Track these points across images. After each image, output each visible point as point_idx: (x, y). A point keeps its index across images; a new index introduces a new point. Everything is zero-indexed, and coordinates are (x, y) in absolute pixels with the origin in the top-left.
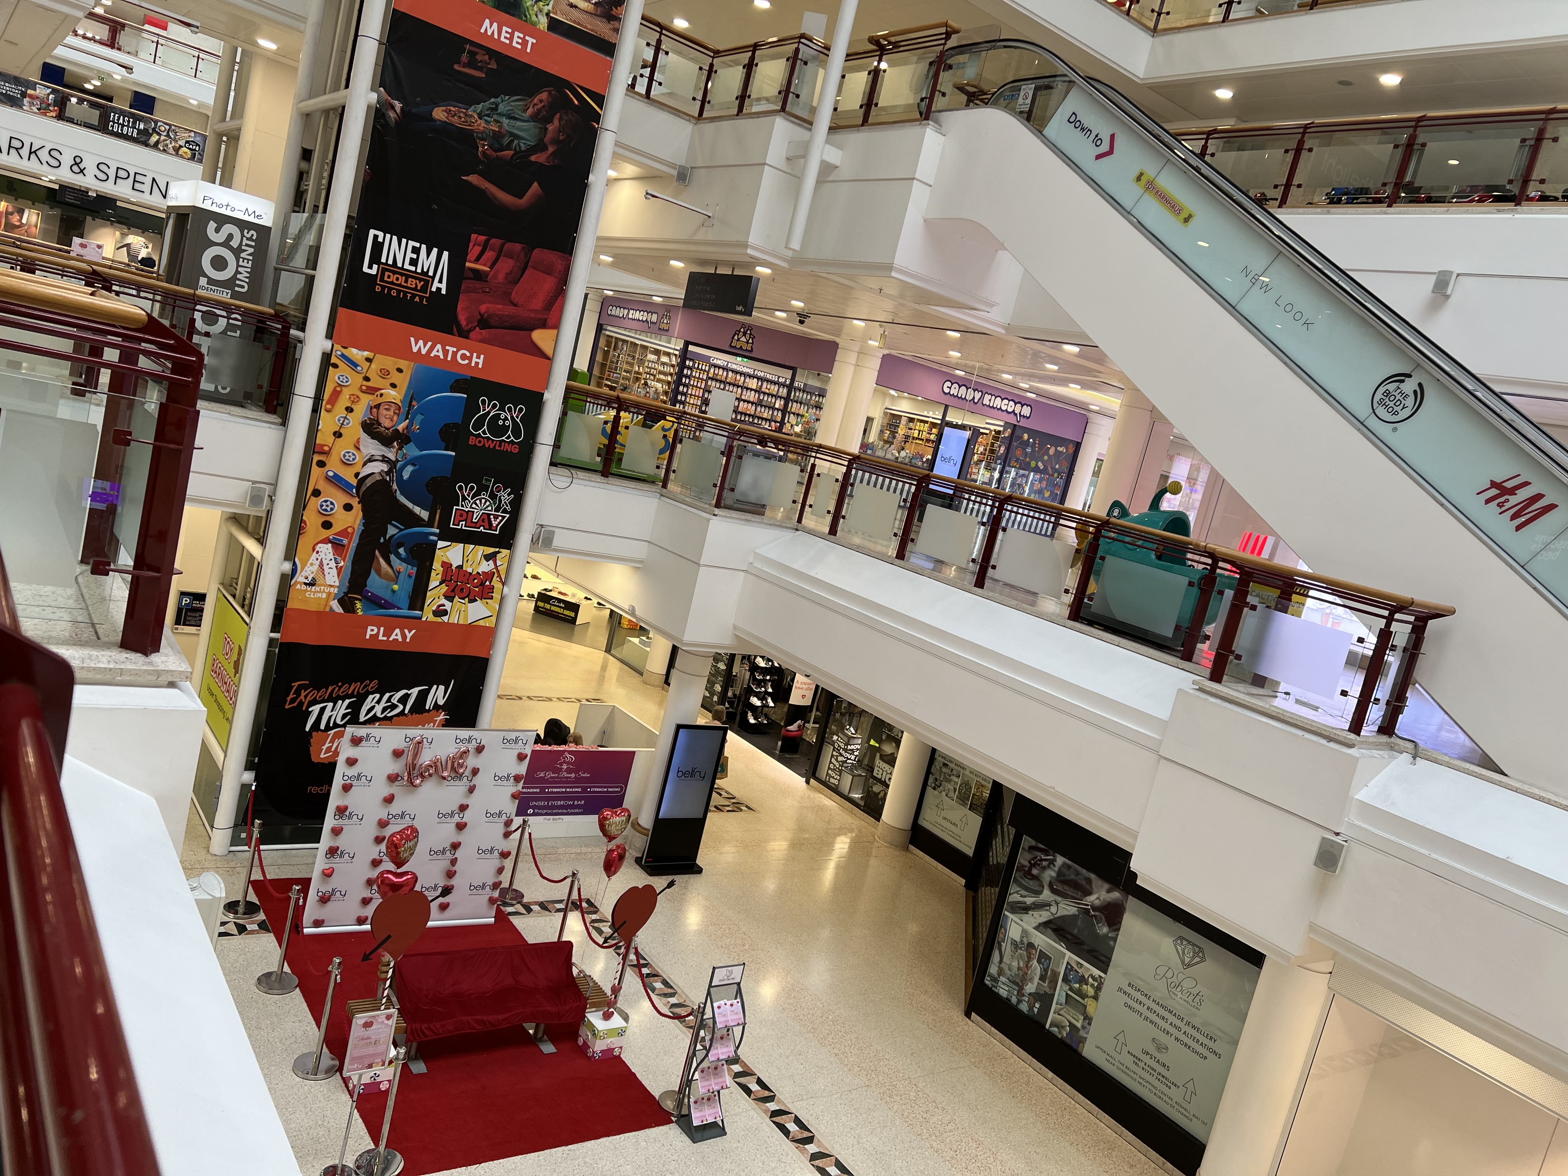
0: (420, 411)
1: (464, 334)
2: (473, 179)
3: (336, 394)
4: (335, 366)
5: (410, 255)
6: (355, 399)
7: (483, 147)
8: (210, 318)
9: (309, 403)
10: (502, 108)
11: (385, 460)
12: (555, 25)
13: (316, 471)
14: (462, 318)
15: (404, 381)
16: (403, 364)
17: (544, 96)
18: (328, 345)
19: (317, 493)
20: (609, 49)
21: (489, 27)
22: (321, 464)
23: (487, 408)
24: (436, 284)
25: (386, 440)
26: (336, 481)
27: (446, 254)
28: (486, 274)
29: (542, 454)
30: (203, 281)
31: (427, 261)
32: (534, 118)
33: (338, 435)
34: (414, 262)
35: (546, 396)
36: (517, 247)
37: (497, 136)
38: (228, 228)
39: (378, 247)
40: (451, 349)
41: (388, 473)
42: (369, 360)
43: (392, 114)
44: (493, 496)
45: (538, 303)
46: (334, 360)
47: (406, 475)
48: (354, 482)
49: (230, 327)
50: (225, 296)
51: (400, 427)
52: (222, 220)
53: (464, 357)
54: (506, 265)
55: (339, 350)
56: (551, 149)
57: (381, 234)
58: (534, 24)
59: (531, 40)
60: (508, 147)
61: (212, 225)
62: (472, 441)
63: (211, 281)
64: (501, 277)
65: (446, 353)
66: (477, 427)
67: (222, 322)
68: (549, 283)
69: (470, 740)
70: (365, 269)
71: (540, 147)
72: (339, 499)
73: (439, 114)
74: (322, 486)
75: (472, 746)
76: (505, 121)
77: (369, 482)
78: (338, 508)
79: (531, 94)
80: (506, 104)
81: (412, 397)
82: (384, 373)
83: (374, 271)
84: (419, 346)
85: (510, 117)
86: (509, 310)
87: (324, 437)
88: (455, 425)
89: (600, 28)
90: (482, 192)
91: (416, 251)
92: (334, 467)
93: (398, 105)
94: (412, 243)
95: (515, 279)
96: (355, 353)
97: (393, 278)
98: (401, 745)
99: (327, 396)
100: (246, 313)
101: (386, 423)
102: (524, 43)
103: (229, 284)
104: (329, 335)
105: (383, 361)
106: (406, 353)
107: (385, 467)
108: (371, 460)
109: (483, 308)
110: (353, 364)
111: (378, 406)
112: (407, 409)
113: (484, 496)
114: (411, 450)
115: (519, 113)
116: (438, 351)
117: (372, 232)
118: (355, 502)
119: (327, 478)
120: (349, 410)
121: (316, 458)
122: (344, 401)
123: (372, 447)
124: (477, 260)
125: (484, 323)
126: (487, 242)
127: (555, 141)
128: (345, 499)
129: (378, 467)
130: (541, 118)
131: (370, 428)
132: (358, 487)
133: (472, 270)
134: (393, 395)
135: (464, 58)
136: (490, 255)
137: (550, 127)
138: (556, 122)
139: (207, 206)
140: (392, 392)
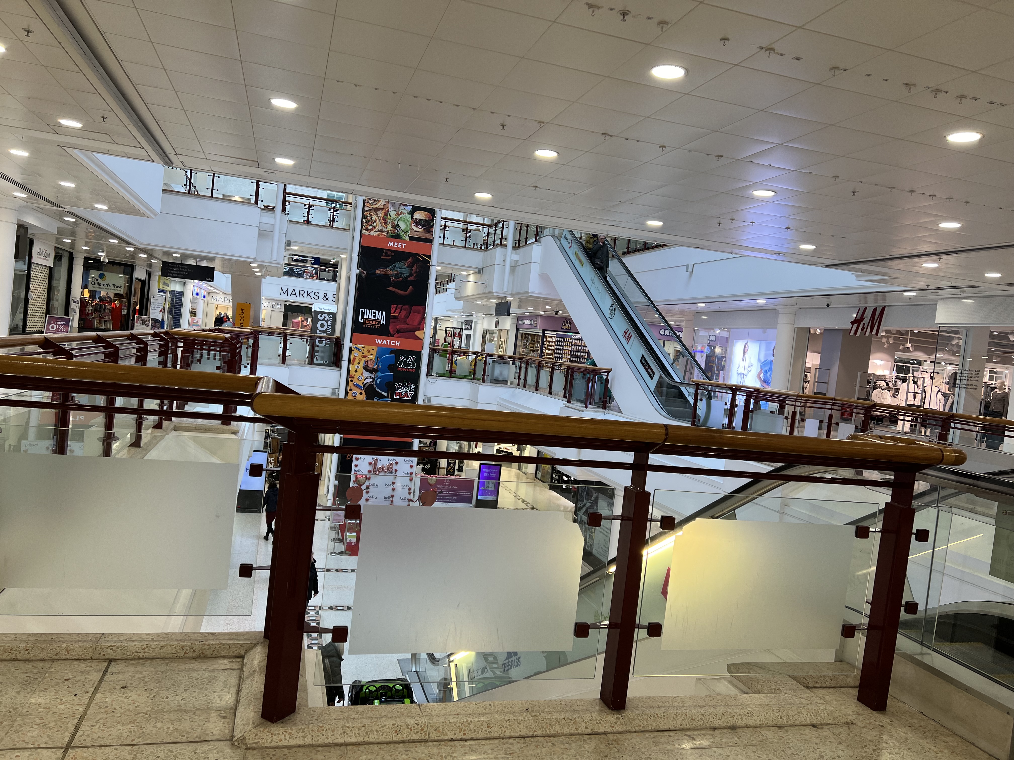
0: (381, 361)
1: (392, 336)
2: (390, 289)
3: (354, 359)
4: (353, 351)
5: (373, 314)
6: (360, 360)
7: (392, 279)
8: (321, 342)
9: (347, 362)
10: (397, 266)
11: (371, 378)
12: (411, 238)
13: (350, 383)
14: (391, 331)
15: (374, 353)
16: (374, 347)
17: (410, 260)
18: (351, 344)
19: (351, 390)
20: (431, 241)
21: (390, 244)
22: (352, 381)
23: (403, 358)
24: (382, 322)
25: (371, 372)
26: (357, 386)
27: (384, 312)
28: (398, 316)
29: (423, 371)
30: (318, 331)
31: (378, 315)
32: (408, 267)
33: (356, 371)
34: (374, 316)
35: (422, 352)
36: (407, 306)
37: (396, 275)
38: (324, 315)
39: (363, 313)
40: (389, 341)
41: (372, 382)
42: (363, 348)
43: (363, 275)
44: (408, 387)
45: (416, 323)
46: (353, 349)
47: (378, 382)
48: (362, 386)
49: (326, 344)
50: (324, 335)
51: (375, 367)
52: (322, 313)
53: (393, 343)
54: (404, 313)
55: (354, 346)
56: (414, 275)
57: (363, 310)
58: (404, 240)
59: (404, 244)
60: (401, 277)
61: (320, 315)
62: (398, 369)
63: (320, 331)
64: (403, 317)
65: (387, 342)
66: (400, 364)
67: (324, 342)
68: (419, 316)
69: (393, 460)
70: (360, 321)
71: (411, 275)
72: (358, 391)
73: (378, 272)
74: (353, 387)
75: (394, 463)
76: (399, 270)
77: (367, 385)
78: (358, 394)
79: (406, 260)
80: (398, 264)
81: (378, 357)
82: (369, 351)
83: (362, 321)
84: (378, 341)
85: (400, 268)
86: (407, 326)
87: (352, 372)
88: (392, 365)
89: (427, 236)
90: (394, 292)
91: (375, 313)
92: (356, 381)
93: (365, 272)
94: (373, 311)
95: (407, 317)
96: (359, 346)
97: (368, 322)
98: (371, 461)
99: (352, 360)
100: (331, 339)
101: (370, 366)
102: (402, 246)
103: (326, 331)
104: (351, 342)
105: (367, 347)
106: (375, 344)
107: (371, 380)
108: (367, 378)
109: (398, 327)
110: (359, 349)
111: (367, 361)
112: (377, 361)
113: (405, 387)
114: (379, 374)
115: (403, 267)
116: (385, 342)
117: (361, 310)
118: (363, 392)
119: (354, 385)
120: (359, 363)
121: (350, 379)
122: (357, 361)
123: (367, 374)
124: (394, 313)
125: (398, 331)
126: (397, 307)
127: (415, 273)
128: (360, 391)
129: (369, 380)
130: (410, 267)
131: (366, 368)
132: (364, 387)
133: (393, 316)
134: (371, 357)
135: (384, 254)
136: (398, 310)
137: (414, 268)
138: (415, 267)
139: (318, 310)
140: (371, 356)
